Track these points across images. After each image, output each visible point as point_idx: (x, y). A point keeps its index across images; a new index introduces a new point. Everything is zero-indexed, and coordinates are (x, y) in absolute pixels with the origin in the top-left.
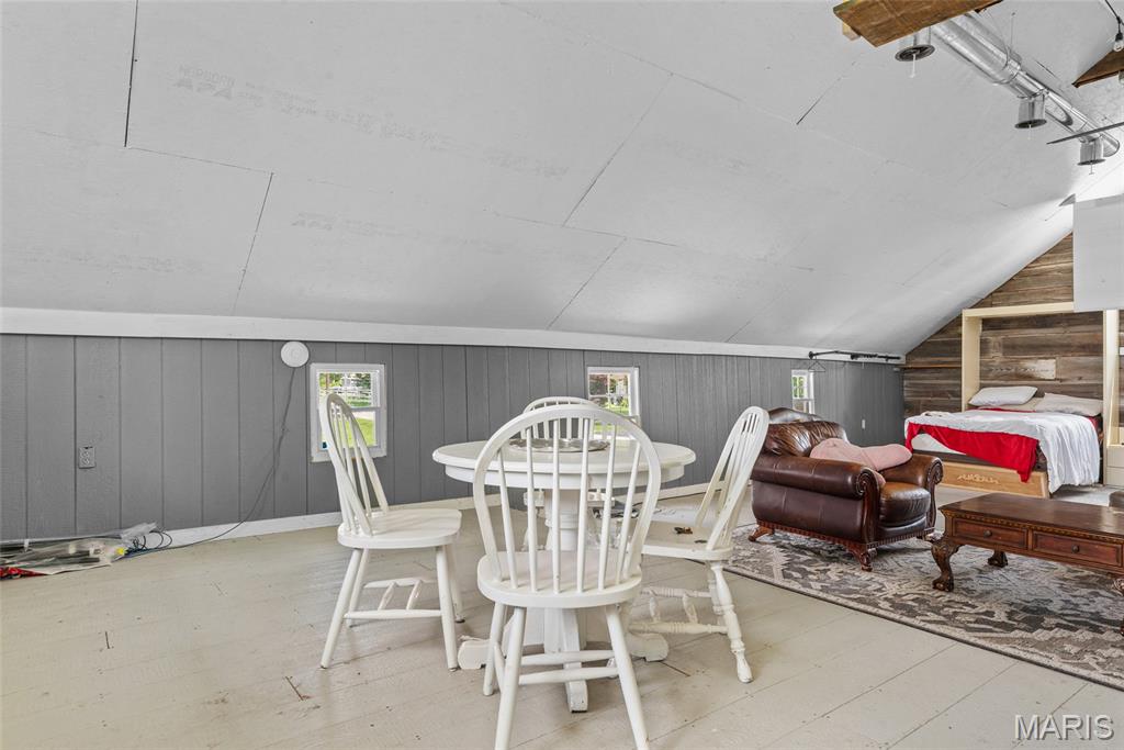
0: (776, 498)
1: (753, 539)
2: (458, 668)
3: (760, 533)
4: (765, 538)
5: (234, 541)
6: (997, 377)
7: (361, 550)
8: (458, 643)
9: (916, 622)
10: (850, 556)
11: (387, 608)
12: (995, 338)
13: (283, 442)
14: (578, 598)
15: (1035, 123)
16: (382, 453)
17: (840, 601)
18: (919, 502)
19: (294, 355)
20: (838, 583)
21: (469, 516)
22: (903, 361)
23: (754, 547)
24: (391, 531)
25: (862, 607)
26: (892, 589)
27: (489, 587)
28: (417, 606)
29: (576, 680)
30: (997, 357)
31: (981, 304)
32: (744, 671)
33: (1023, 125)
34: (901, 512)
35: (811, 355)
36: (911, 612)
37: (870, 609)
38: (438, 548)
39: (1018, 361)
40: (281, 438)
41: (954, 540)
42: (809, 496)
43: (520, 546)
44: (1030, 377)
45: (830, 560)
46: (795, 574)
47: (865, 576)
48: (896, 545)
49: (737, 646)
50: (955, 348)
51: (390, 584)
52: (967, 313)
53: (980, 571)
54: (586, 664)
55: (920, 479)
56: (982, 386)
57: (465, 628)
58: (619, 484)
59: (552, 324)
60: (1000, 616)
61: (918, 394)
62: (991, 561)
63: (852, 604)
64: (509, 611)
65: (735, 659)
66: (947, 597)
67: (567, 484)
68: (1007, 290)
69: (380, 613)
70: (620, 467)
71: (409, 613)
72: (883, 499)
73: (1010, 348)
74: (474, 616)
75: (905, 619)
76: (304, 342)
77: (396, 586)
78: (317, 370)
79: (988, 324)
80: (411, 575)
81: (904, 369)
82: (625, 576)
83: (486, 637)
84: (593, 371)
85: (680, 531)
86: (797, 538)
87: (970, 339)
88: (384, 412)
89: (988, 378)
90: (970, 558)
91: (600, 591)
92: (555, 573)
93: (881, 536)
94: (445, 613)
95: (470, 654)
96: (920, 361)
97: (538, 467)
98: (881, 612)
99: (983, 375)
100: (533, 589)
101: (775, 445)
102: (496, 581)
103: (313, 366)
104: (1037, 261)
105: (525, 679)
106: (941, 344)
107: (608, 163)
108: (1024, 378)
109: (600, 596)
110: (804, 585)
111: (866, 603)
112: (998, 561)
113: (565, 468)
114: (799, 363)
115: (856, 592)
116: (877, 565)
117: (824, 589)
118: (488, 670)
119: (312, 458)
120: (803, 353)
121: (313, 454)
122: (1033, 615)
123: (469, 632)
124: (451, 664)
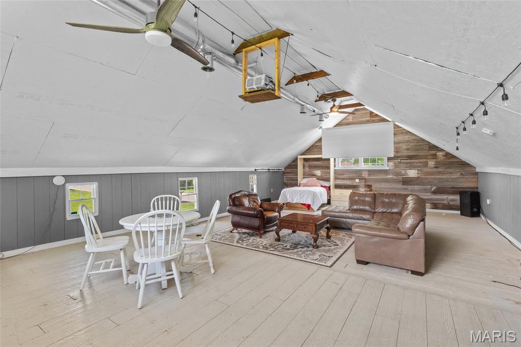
0: (237, 219)
1: (231, 232)
2: (128, 284)
3: (233, 230)
4: (235, 231)
5: (33, 253)
6: (307, 175)
7: (94, 253)
8: (128, 277)
9: (267, 251)
10: (257, 234)
11: (103, 269)
12: (307, 164)
13: (54, 214)
14: (163, 258)
15: (304, 113)
16: (97, 214)
17: (250, 248)
18: (276, 217)
19: (58, 181)
20: (251, 243)
21: (131, 240)
22: (283, 170)
23: (231, 234)
24: (104, 245)
25: (255, 249)
26: (265, 242)
27: (137, 259)
28: (114, 267)
29: (164, 280)
30: (307, 169)
31: (303, 154)
32: (212, 271)
33: (301, 113)
34: (270, 220)
35: (255, 170)
36: (267, 248)
37: (257, 249)
38: (121, 249)
39: (312, 171)
40: (53, 212)
41: (281, 227)
42: (246, 217)
43: (146, 246)
44: (315, 175)
45: (252, 236)
46: (240, 242)
47: (259, 239)
48: (268, 230)
49: (211, 265)
50: (296, 167)
51: (104, 262)
52: (299, 157)
53: (289, 235)
54: (167, 276)
55: (277, 210)
56: (304, 178)
57: (130, 272)
58: (174, 227)
59: (165, 164)
60: (288, 247)
61: (287, 180)
62: (292, 231)
63: (253, 248)
64: (143, 264)
65: (210, 268)
66: (278, 243)
67: (159, 229)
68: (309, 151)
69: (101, 271)
70: (174, 223)
71: (111, 270)
72: (265, 217)
73: (310, 167)
74: (133, 268)
75: (265, 251)
76: (63, 176)
77: (106, 262)
78: (69, 186)
79: (305, 160)
80: (111, 258)
81: (284, 173)
82: (177, 251)
83: (137, 274)
84: (180, 179)
85: (198, 236)
86: (244, 230)
87: (300, 164)
88: (97, 200)
89: (306, 175)
90: (285, 232)
91: (169, 256)
92: (156, 253)
93: (265, 228)
94: (124, 269)
95: (131, 279)
96: (288, 170)
97: (151, 225)
98: (260, 250)
99: (304, 175)
100: (150, 258)
101: (237, 203)
102: (139, 257)
103: (67, 184)
104: (316, 142)
105: (147, 283)
106: (293, 165)
107: (180, 121)
108: (314, 175)
109: (169, 257)
110: (242, 245)
111: (256, 248)
112: (294, 232)
113: (159, 225)
114: (252, 173)
115: (255, 245)
116: (263, 236)
117: (247, 245)
118: (137, 283)
119: (66, 219)
120: (253, 169)
121: (67, 217)
122: (295, 246)
123: (132, 273)
124: (125, 283)
